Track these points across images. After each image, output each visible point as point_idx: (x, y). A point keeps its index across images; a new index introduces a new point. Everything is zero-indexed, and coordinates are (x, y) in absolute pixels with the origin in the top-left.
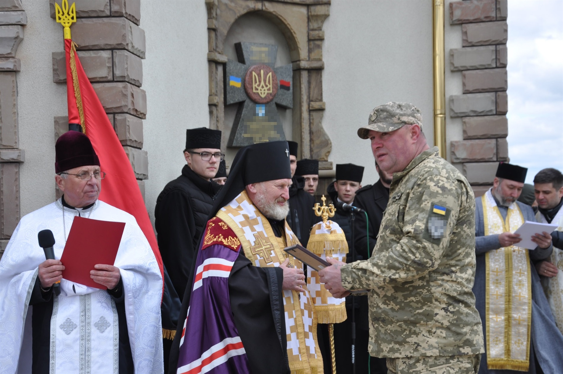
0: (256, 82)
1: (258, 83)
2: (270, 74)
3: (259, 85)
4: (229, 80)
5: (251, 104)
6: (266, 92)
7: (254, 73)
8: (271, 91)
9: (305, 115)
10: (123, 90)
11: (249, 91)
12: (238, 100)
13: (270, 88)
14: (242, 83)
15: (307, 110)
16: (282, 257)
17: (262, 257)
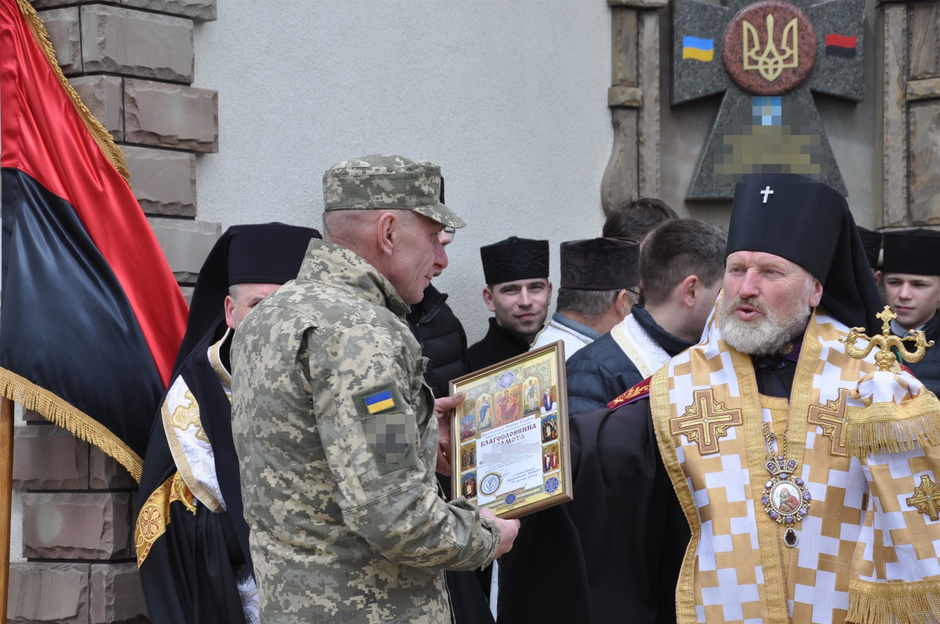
0: (751, 45)
1: (757, 47)
2: (794, 23)
3: (758, 53)
4: (681, 47)
5: (740, 99)
6: (781, 66)
7: (746, 25)
8: (795, 64)
9: (894, 113)
10: (97, 92)
11: (733, 68)
12: (706, 91)
13: (792, 55)
14: (716, 52)
15: (898, 103)
16: (756, 443)
17: (694, 440)
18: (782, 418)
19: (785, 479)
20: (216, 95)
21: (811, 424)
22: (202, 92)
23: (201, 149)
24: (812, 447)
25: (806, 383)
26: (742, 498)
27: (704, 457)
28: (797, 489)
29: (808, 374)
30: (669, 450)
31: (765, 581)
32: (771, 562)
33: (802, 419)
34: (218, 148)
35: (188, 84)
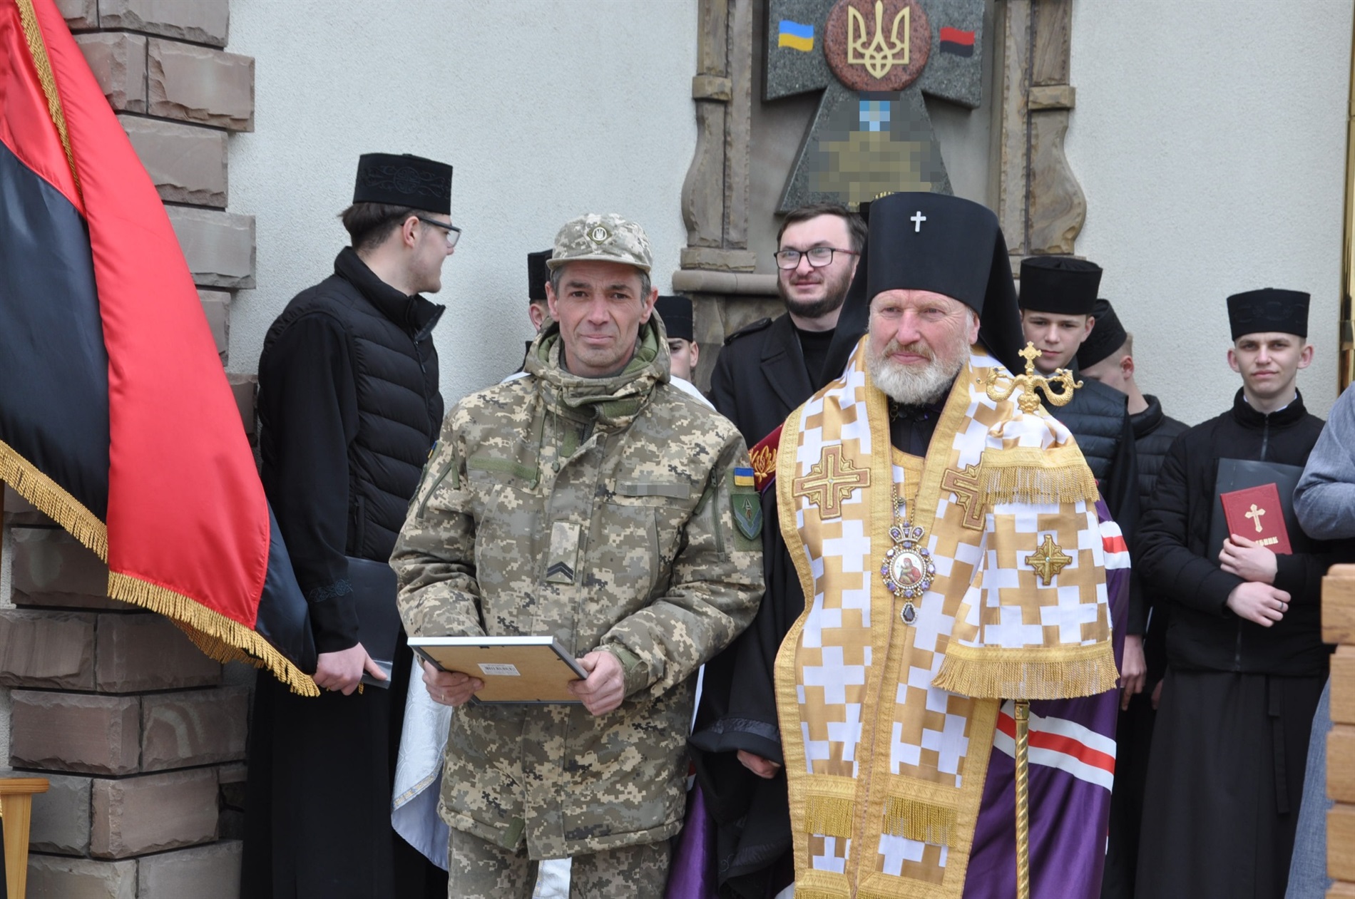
0: (857, 36)
1: (864, 38)
2: (906, 12)
3: (866, 45)
4: (777, 33)
5: (843, 97)
6: (890, 62)
7: (852, 11)
8: (906, 60)
9: (1014, 122)
10: (117, 52)
11: (836, 61)
12: (804, 86)
13: (902, 49)
14: (816, 41)
15: (1019, 112)
16: (883, 509)
17: (816, 503)
18: (915, 481)
19: (909, 548)
20: (252, 63)
21: (945, 490)
22: (237, 58)
23: (234, 127)
24: (942, 517)
25: (946, 442)
26: (859, 569)
27: (824, 522)
28: (921, 560)
29: (949, 432)
30: (789, 514)
31: (873, 663)
32: (881, 642)
33: (935, 484)
34: (253, 127)
35: (221, 48)
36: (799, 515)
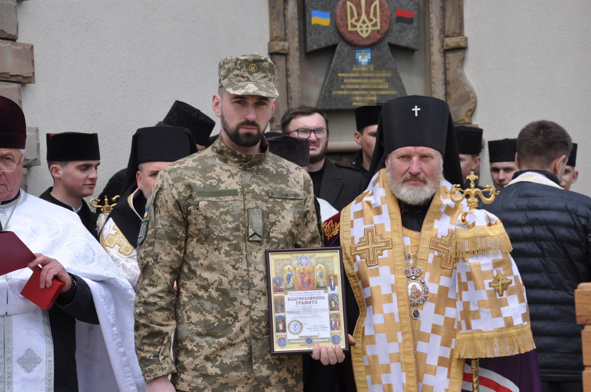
0: (352, 16)
1: (356, 17)
2: (377, 2)
3: (357, 21)
4: (310, 17)
5: (347, 49)
6: (370, 29)
7: (349, 4)
8: (378, 27)
9: (437, 57)
11: (342, 30)
12: (326, 43)
13: (376, 22)
14: (331, 20)
15: (439, 51)
16: (400, 260)
17: (364, 258)
18: (416, 244)
19: (415, 279)
20: (32, 47)
21: (431, 249)
22: (24, 45)
23: (24, 81)
24: (431, 263)
25: (430, 224)
26: (390, 292)
27: (369, 268)
28: (421, 285)
29: (432, 219)
30: (349, 264)
31: (403, 341)
32: (406, 329)
33: (427, 246)
34: (35, 80)
35: (15, 40)
36: (355, 265)
